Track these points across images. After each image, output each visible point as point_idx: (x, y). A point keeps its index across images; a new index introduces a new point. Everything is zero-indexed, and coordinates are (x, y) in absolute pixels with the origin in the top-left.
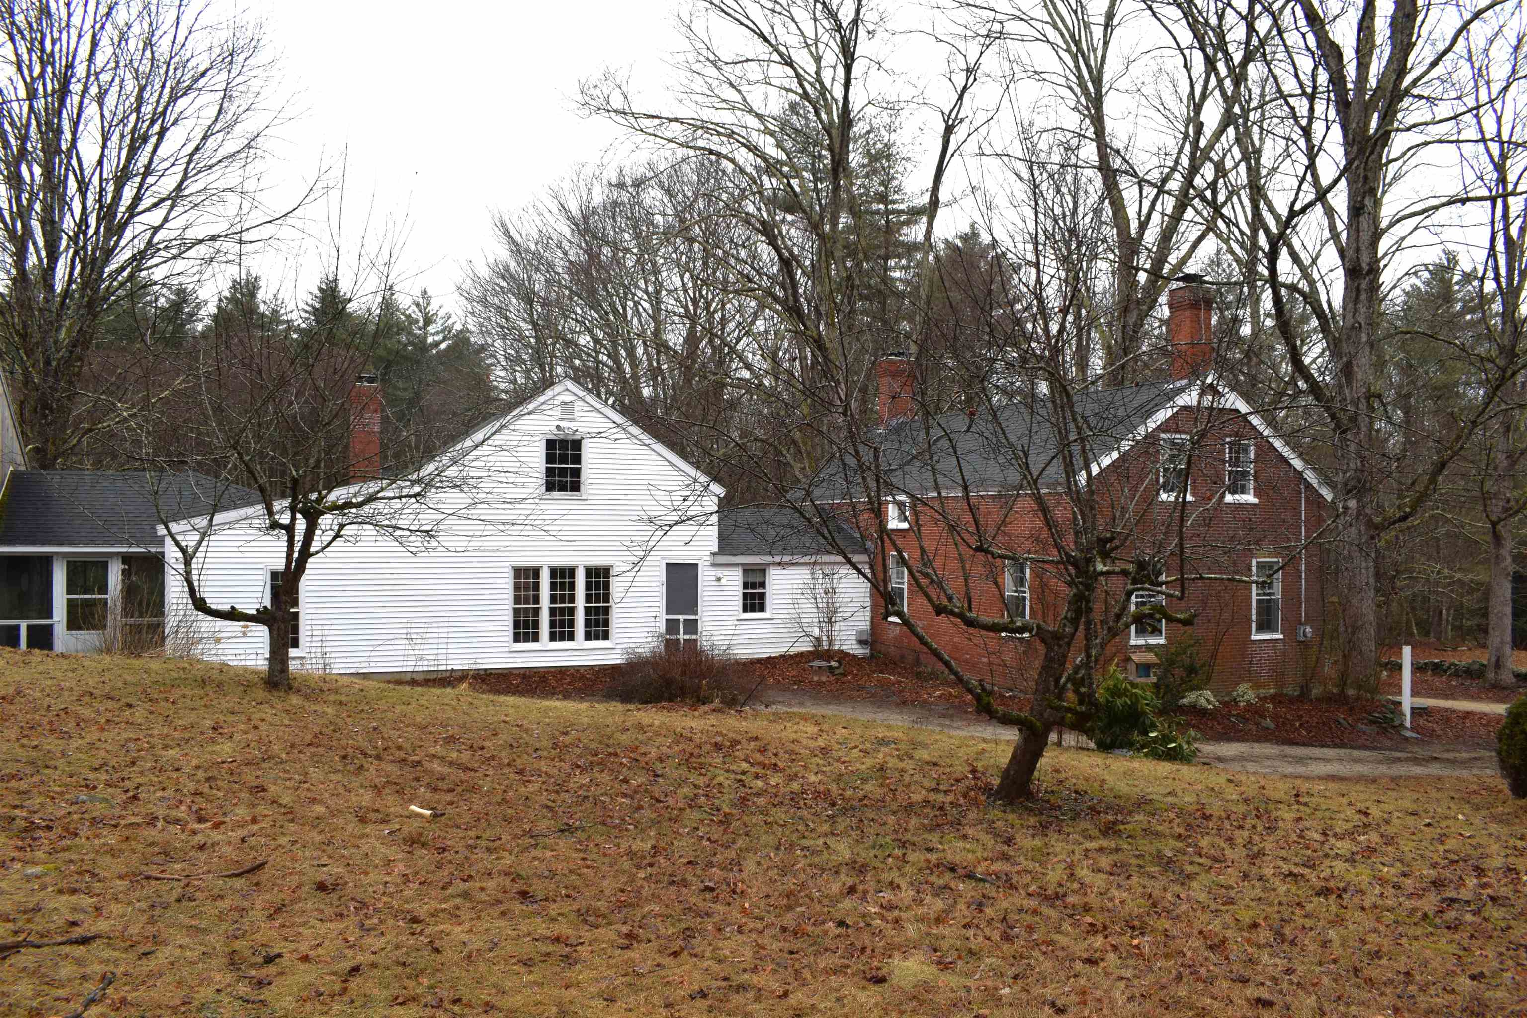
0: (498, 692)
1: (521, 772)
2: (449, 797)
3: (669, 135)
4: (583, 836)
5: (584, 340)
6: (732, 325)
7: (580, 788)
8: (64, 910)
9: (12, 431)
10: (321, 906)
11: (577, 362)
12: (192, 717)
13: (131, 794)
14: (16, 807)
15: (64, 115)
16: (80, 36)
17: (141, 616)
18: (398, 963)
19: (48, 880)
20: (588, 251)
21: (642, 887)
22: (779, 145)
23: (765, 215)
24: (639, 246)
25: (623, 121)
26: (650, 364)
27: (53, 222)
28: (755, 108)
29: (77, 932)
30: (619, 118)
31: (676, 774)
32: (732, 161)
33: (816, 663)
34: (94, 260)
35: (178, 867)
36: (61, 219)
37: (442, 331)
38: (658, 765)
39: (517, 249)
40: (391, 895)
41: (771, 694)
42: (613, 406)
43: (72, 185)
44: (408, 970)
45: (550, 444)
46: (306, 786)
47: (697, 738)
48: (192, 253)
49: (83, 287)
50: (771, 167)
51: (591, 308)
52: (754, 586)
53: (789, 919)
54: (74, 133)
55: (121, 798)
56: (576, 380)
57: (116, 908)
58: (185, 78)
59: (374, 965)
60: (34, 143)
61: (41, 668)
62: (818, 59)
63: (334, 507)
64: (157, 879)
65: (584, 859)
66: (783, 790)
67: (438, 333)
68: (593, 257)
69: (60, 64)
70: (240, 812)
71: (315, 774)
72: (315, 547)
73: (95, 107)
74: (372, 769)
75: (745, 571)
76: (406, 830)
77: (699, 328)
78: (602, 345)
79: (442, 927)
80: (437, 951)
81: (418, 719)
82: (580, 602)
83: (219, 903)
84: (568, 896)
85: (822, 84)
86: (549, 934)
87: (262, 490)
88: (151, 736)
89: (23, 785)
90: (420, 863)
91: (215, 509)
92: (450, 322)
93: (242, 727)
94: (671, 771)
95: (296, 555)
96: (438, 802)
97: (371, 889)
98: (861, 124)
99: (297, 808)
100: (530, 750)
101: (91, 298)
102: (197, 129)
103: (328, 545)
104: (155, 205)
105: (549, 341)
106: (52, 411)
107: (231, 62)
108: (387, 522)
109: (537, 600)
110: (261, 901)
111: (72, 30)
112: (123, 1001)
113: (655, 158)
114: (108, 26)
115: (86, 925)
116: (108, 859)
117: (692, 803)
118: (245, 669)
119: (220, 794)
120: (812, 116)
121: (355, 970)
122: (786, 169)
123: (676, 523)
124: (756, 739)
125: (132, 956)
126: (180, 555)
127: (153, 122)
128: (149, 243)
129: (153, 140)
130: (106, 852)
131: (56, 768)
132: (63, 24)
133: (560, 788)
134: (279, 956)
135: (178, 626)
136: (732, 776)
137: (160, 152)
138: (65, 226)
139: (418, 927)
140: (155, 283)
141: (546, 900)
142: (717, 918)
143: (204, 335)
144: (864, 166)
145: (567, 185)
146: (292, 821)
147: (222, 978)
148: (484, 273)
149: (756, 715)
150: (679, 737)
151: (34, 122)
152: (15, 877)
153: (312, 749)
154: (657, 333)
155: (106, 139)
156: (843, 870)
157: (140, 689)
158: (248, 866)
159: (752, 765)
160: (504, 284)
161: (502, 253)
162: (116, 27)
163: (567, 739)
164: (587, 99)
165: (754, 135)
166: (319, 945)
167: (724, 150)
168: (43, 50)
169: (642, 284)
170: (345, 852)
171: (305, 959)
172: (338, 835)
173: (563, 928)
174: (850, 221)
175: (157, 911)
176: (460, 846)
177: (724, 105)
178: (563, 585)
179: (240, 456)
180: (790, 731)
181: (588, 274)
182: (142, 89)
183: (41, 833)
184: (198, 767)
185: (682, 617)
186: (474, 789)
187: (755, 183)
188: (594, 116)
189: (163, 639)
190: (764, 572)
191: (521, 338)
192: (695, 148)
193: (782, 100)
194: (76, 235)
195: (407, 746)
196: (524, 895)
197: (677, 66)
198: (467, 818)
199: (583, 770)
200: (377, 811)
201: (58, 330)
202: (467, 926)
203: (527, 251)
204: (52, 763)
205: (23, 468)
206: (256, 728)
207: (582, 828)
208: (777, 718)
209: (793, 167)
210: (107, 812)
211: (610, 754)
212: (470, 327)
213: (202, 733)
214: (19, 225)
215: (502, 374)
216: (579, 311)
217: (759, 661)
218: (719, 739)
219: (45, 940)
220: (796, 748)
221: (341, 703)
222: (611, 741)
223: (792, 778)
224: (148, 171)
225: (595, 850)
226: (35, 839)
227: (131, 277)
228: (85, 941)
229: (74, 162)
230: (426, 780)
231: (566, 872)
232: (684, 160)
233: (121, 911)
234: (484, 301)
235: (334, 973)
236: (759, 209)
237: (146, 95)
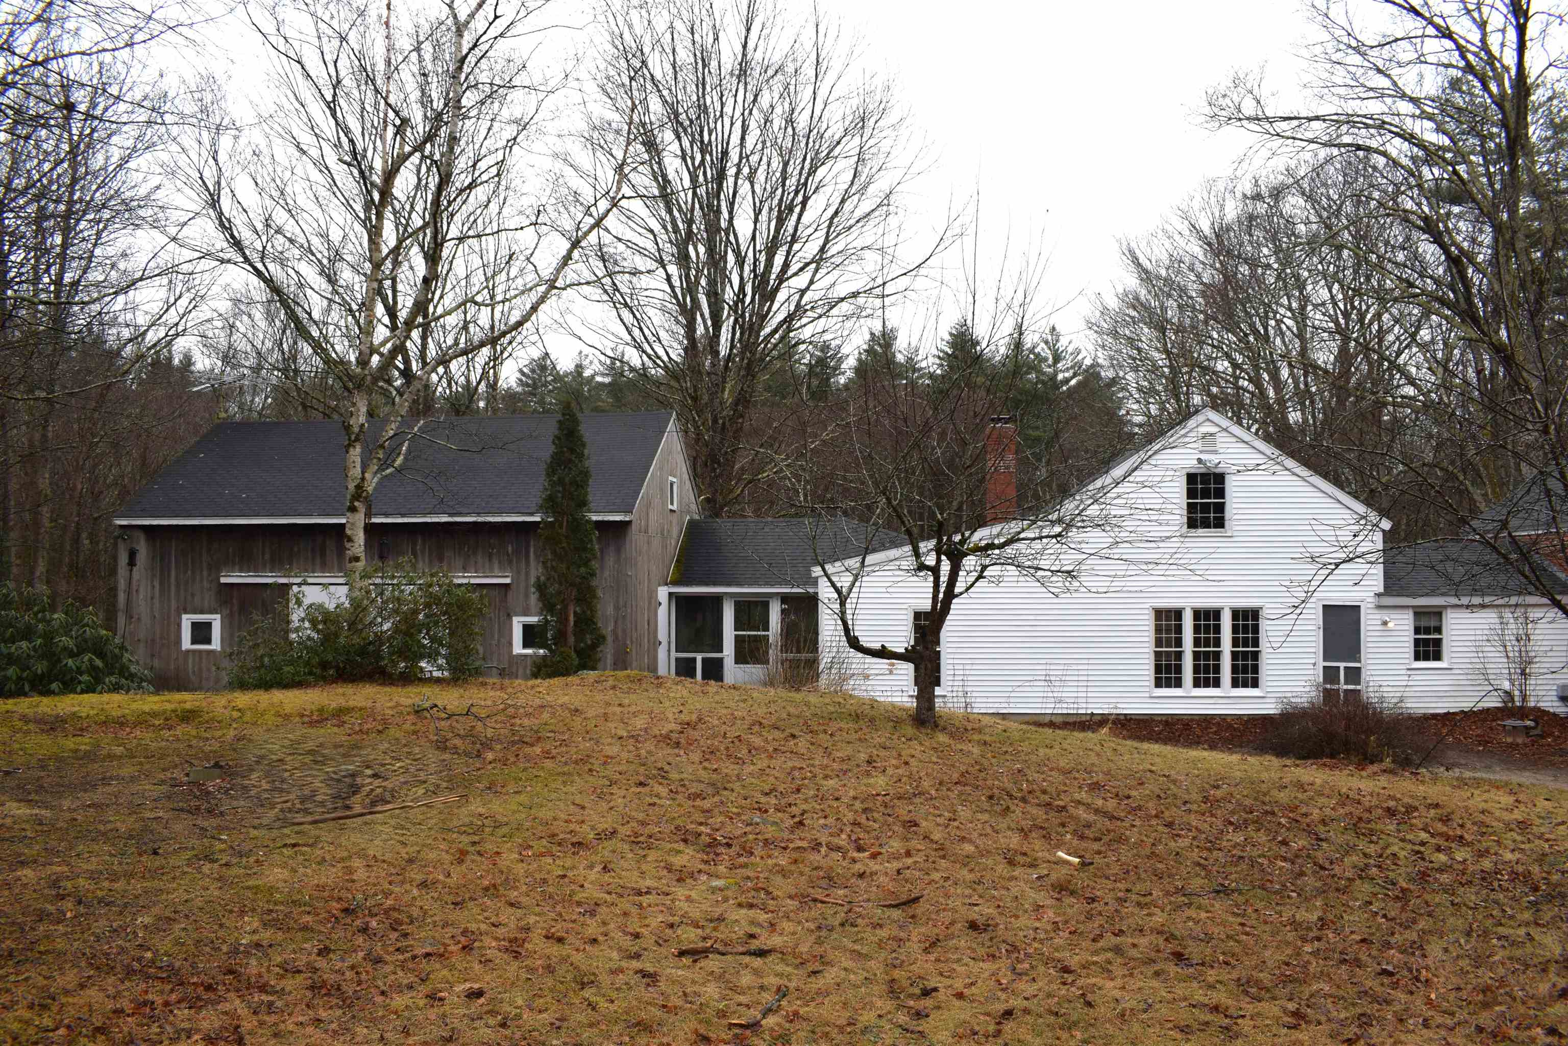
0: (1141, 739)
1: (1170, 825)
2: (1096, 846)
3: (1310, 135)
4: (1241, 899)
5: (1222, 365)
6: (1391, 338)
7: (1234, 847)
8: (743, 923)
9: (688, 483)
10: (974, 946)
11: (1215, 390)
12: (848, 751)
13: (797, 820)
14: (701, 824)
15: (722, 197)
16: (732, 124)
17: (798, 652)
18: (1051, 1012)
19: (729, 893)
20: (1223, 271)
21: (1308, 962)
22: (1439, 129)
23: (1426, 209)
24: (1278, 260)
25: (1259, 129)
26: (1296, 386)
27: (716, 294)
28: (1408, 92)
29: (755, 944)
30: (1252, 126)
31: (1341, 839)
32: (1384, 154)
33: (1510, 722)
34: (752, 325)
35: (841, 892)
36: (723, 290)
37: (1072, 367)
38: (1321, 828)
39: (1146, 276)
40: (1041, 941)
41: (1452, 755)
42: (1256, 434)
43: (731, 258)
44: (1061, 1020)
45: (1191, 478)
46: (956, 824)
47: (1366, 801)
48: (834, 312)
49: (742, 353)
50: (1432, 155)
51: (1228, 331)
52: (1427, 631)
53: (1485, 1018)
54: (731, 213)
55: (790, 822)
56: (1215, 407)
57: (787, 926)
58: (823, 148)
59: (1026, 1011)
60: (699, 226)
61: (717, 698)
62: (1482, 25)
63: (977, 549)
64: (823, 902)
65: (1243, 925)
66: (1471, 868)
67: (1068, 369)
68: (1229, 277)
69: (716, 151)
70: (895, 844)
71: (964, 813)
72: (959, 587)
73: (747, 185)
74: (1018, 811)
75: (1416, 614)
76: (1054, 876)
77: (1353, 344)
78: (1242, 370)
79: (1093, 980)
80: (1089, 1004)
81: (1062, 764)
82: (1226, 646)
83: (878, 931)
84: (1226, 963)
85: (1488, 52)
86: (1206, 1002)
87: (909, 532)
88: (813, 766)
89: (706, 804)
90: (1069, 911)
91: (867, 551)
92: (1080, 357)
93: (894, 762)
94: (1337, 836)
95: (941, 596)
96: (1085, 850)
97: (1021, 934)
98: (1540, 91)
99: (947, 843)
100: (1179, 802)
101: (750, 360)
102: (836, 194)
103: (972, 585)
104: (801, 269)
105: (1185, 370)
106: (719, 463)
107: (863, 127)
108: (1029, 563)
109: (1179, 642)
110: (917, 933)
111: (725, 118)
112: (796, 1014)
113: (1293, 164)
114: (755, 111)
115: (762, 938)
116: (778, 879)
117: (1362, 873)
118: (892, 704)
119: (876, 826)
120: (1478, 91)
121: (1008, 1013)
122: (1449, 155)
123: (1344, 562)
124: (1437, 806)
125: (801, 972)
126: (836, 596)
127: (797, 192)
128: (798, 305)
129: (797, 210)
130: (778, 872)
131: (732, 790)
132: (718, 114)
133: (1212, 845)
134: (935, 990)
135: (832, 662)
136: (1409, 846)
137: (803, 220)
138: (726, 296)
139: (1070, 978)
140: (804, 342)
141: (1203, 964)
142: (1398, 1007)
143: (846, 387)
144: (1547, 139)
145: (1196, 204)
146: (944, 857)
147: (885, 1005)
148: (1113, 303)
149: (1435, 779)
150: (1343, 800)
151: (697, 206)
152: (704, 888)
153: (959, 788)
154: (1303, 352)
155: (757, 213)
156: (1553, 968)
157: (801, 721)
158: (904, 897)
159: (1432, 835)
160: (1134, 313)
161: (1132, 282)
162: (761, 110)
163: (1219, 793)
164: (1216, 110)
165: (1409, 121)
166: (972, 984)
167: (1374, 144)
168: (702, 142)
169: (1285, 301)
170: (996, 893)
171: (960, 996)
172: (988, 875)
173: (1220, 997)
174: (1535, 205)
175: (824, 933)
176: (1109, 898)
177: (1371, 94)
178: (1207, 627)
179: (888, 499)
180: (1478, 800)
181: (1224, 295)
182: (786, 164)
183: (722, 850)
184: (855, 798)
185: (1342, 665)
186: (1121, 840)
187: (1413, 175)
188: (1227, 129)
189: (818, 676)
190: (1439, 614)
191: (1155, 369)
192: (1338, 146)
193: (1440, 79)
194: (736, 304)
195: (1051, 790)
196: (1179, 956)
197: (1314, 59)
198: (1115, 869)
199: (1237, 828)
200: (1025, 854)
201: (723, 391)
202: (1119, 982)
203: (1158, 277)
204: (728, 786)
205: (697, 517)
206: (906, 763)
207: (1240, 892)
208: (1462, 783)
209: (1457, 152)
210: (776, 835)
211: (1267, 812)
212: (1100, 361)
213: (858, 766)
214: (688, 299)
215: (1135, 407)
216: (1215, 335)
217: (1435, 716)
218: (1392, 804)
219: (729, 949)
220: (1488, 820)
221: (985, 743)
222: (1267, 799)
223: (1482, 854)
224: (794, 239)
225: (1254, 916)
226: (717, 855)
227: (782, 338)
228: (761, 953)
229: (732, 238)
230: (1070, 828)
231: (1223, 937)
232: (1327, 162)
233: (792, 929)
234: (1115, 334)
235: (988, 1014)
236: (1419, 205)
237: (790, 170)
